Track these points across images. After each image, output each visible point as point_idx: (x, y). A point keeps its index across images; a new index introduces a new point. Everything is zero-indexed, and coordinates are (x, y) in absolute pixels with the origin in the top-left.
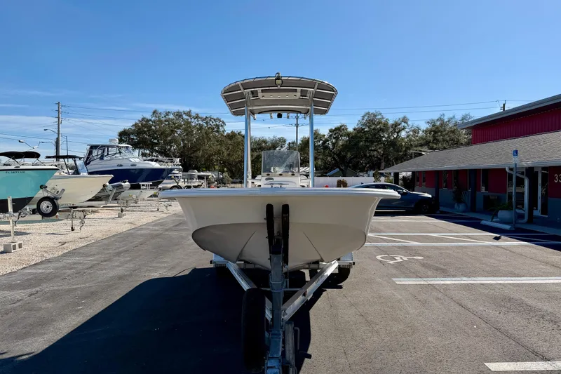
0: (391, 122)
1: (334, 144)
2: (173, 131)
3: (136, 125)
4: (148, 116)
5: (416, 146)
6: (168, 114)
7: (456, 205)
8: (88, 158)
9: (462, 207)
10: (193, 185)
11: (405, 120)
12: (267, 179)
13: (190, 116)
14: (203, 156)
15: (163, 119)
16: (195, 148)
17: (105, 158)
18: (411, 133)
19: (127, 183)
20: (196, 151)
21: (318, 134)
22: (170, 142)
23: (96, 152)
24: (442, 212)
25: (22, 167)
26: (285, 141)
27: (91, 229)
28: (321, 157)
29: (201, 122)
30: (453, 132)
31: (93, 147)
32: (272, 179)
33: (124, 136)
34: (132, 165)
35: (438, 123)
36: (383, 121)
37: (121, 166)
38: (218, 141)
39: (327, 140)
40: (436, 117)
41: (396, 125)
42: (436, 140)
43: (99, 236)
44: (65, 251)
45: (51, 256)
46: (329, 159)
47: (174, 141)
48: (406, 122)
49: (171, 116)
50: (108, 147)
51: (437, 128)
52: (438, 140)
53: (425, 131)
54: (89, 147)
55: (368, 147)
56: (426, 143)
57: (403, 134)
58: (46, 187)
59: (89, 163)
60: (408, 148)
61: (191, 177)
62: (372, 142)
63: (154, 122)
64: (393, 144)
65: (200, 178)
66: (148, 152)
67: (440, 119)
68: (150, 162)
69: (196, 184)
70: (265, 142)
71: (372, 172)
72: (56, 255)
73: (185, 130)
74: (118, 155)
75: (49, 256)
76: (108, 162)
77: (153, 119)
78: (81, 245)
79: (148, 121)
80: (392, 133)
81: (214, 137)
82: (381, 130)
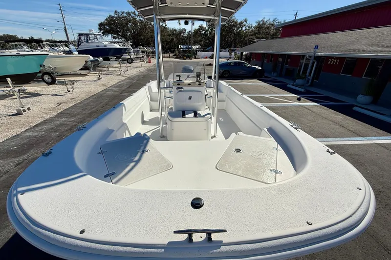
0: (239, 21)
1: (210, 33)
2: (127, 24)
3: (107, 20)
4: (113, 14)
5: (250, 36)
6: (123, 13)
7: (272, 73)
8: (79, 41)
9: (275, 74)
10: (139, 56)
11: (246, 21)
12: (178, 89)
13: (135, 15)
14: (144, 39)
15: (121, 16)
16: (140, 33)
17: (89, 41)
18: (247, 28)
19: (101, 58)
20: (141, 36)
21: (203, 27)
22: (126, 30)
23: (83, 37)
24: (266, 77)
25: (21, 53)
26: (185, 30)
27: (80, 90)
28: (203, 40)
29: (141, 18)
30: (268, 28)
31: (80, 35)
32: (182, 88)
33: (101, 26)
34: (104, 46)
35: (261, 23)
36: (235, 20)
37: (98, 46)
38: (151, 30)
39: (207, 31)
40: (261, 20)
41: (241, 23)
42: (259, 33)
43: (84, 96)
44: (59, 111)
45: (49, 116)
46: (207, 41)
47: (128, 30)
48: (246, 22)
49: (125, 15)
50: (89, 34)
51: (261, 25)
52: (260, 32)
53: (254, 27)
54: (78, 34)
55: (227, 35)
56: (255, 34)
57: (244, 28)
58: (44, 66)
59: (80, 45)
60: (245, 37)
61: (138, 52)
62: (229, 33)
63: (116, 18)
64: (239, 34)
65: (143, 52)
66: (116, 36)
67: (263, 20)
68: (114, 44)
69: (141, 56)
70: (175, 30)
71: (227, 50)
72: (52, 116)
73: (133, 23)
74: (95, 40)
75: (47, 117)
76: (91, 44)
77: (115, 16)
78: (71, 105)
79: (113, 17)
80: (239, 28)
81: (149, 27)
82: (234, 26)
